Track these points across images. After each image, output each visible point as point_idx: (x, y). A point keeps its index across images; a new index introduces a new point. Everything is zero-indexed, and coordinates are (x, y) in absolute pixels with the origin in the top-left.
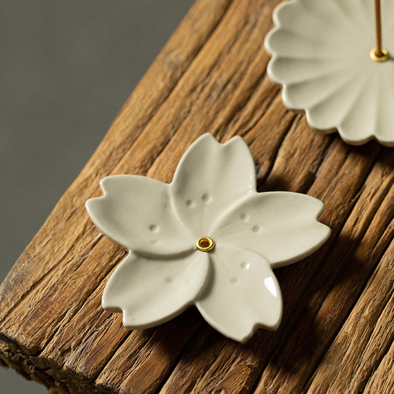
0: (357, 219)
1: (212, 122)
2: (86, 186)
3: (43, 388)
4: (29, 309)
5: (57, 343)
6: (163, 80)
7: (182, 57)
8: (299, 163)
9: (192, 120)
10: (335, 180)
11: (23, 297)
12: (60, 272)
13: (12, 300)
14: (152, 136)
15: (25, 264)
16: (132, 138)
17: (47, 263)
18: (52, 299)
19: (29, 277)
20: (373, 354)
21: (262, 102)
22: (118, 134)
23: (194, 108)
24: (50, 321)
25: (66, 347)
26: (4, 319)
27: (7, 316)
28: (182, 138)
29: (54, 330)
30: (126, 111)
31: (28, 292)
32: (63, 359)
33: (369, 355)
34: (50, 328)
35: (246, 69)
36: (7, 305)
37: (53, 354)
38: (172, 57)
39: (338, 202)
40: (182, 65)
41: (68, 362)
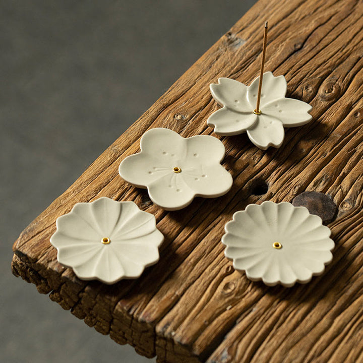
2: (68, 196)
4: (34, 242)
5: (46, 257)
6: (110, 157)
7: (120, 149)
11: (32, 237)
12: (51, 229)
13: (27, 238)
14: (102, 179)
15: (35, 224)
16: (92, 179)
17: (45, 225)
18: (46, 239)
19: (36, 229)
20: (192, 278)
22: (85, 176)
24: (44, 248)
25: (50, 259)
26: (22, 245)
27: (24, 244)
28: (116, 181)
31: (35, 236)
34: (43, 251)
36: (25, 240)
37: (44, 262)
38: (116, 148)
41: (50, 266)
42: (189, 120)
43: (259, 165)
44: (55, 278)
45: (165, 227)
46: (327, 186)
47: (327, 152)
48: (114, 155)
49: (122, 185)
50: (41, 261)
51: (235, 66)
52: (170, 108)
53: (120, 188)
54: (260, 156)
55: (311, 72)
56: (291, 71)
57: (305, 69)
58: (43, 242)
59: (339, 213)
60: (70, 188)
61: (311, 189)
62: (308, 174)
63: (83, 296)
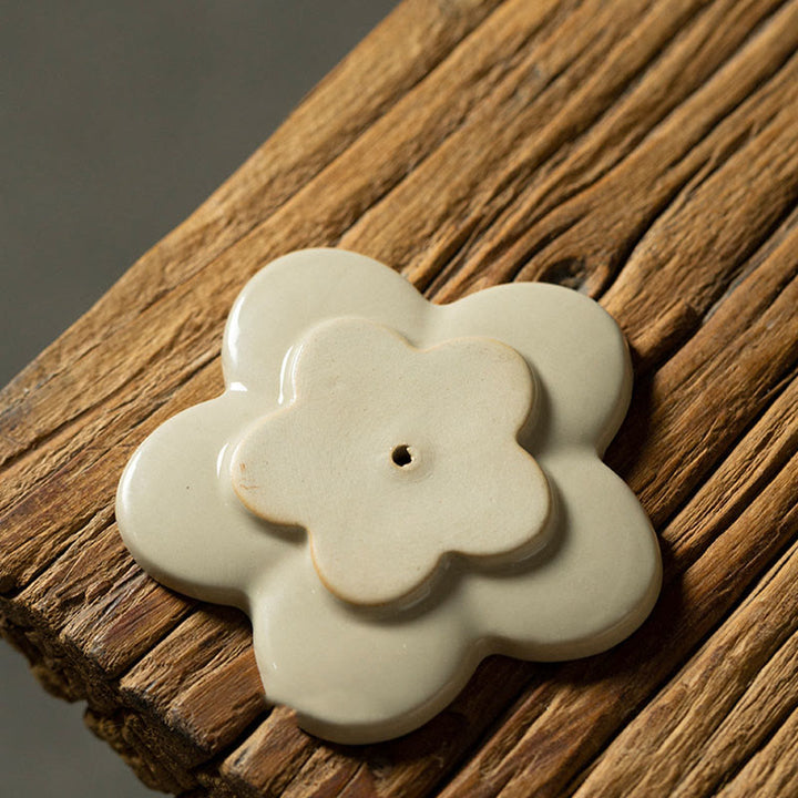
0: (770, 435)
1: (506, 154)
2: (201, 243)
4: (15, 491)
5: (57, 580)
6: (421, 39)
8: (672, 285)
9: (463, 142)
10: (742, 337)
12: (101, 423)
14: (370, 160)
15: (31, 390)
16: (324, 156)
17: (78, 397)
18: (70, 479)
19: (30, 420)
20: (731, 745)
21: (625, 130)
22: (295, 140)
23: (474, 116)
24: (53, 528)
25: (75, 593)
28: (432, 177)
29: (57, 549)
30: (326, 92)
31: (22, 454)
32: (63, 618)
33: (723, 744)
34: (49, 544)
35: (607, 51)
37: (44, 602)
39: (736, 390)
40: (471, 12)
53: (445, 216)
58: (53, 496)
63: (212, 787)
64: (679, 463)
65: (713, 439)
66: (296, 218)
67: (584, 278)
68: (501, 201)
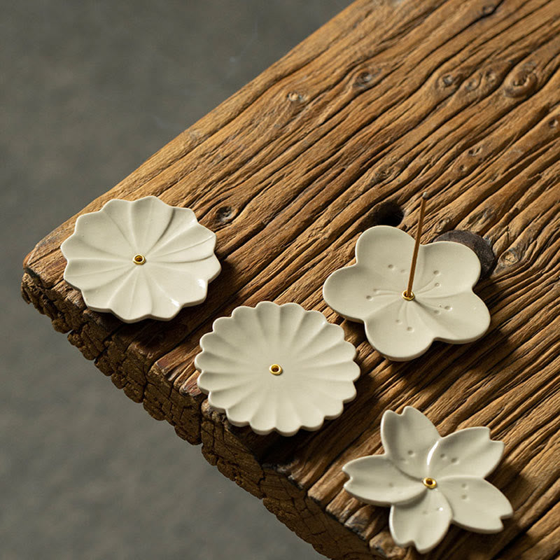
0: (284, 258)
1: (208, 178)
2: (113, 196)
3: (50, 319)
4: (53, 260)
6: (184, 145)
7: (202, 134)
8: (257, 216)
9: (195, 173)
10: (277, 231)
11: (52, 252)
13: (44, 251)
14: (167, 177)
15: (59, 233)
16: (152, 175)
19: (59, 240)
21: (246, 173)
22: (144, 170)
23: (199, 167)
26: (36, 261)
27: (38, 260)
28: (185, 182)
30: (154, 158)
31: (56, 249)
32: (67, 294)
35: (242, 151)
36: (40, 254)
37: (61, 289)
38: (195, 133)
39: (275, 245)
40: (200, 139)
41: (70, 296)
42: (309, 103)
43: (395, 183)
44: (75, 315)
45: (243, 260)
46: (488, 225)
47: (498, 174)
48: (191, 144)
49: (194, 189)
50: (58, 287)
51: (390, 29)
52: (284, 82)
53: (189, 193)
54: (399, 169)
55: (498, 52)
56: (471, 47)
57: (492, 45)
59: (497, 268)
60: (119, 185)
61: (465, 227)
62: (465, 204)
63: (109, 345)
64: (256, 263)
65: (266, 258)
66: (143, 191)
67: (230, 213)
68: (206, 190)
